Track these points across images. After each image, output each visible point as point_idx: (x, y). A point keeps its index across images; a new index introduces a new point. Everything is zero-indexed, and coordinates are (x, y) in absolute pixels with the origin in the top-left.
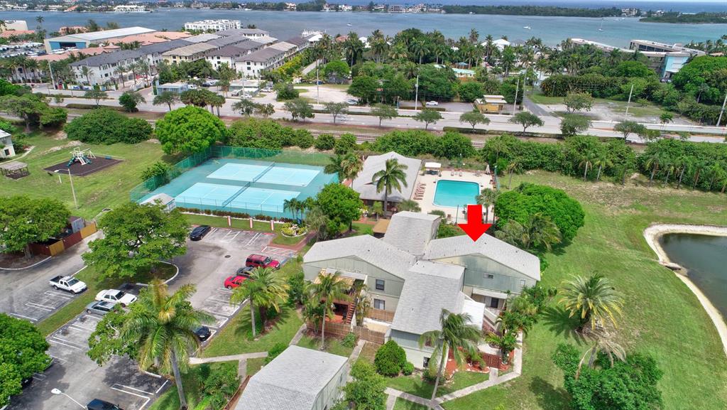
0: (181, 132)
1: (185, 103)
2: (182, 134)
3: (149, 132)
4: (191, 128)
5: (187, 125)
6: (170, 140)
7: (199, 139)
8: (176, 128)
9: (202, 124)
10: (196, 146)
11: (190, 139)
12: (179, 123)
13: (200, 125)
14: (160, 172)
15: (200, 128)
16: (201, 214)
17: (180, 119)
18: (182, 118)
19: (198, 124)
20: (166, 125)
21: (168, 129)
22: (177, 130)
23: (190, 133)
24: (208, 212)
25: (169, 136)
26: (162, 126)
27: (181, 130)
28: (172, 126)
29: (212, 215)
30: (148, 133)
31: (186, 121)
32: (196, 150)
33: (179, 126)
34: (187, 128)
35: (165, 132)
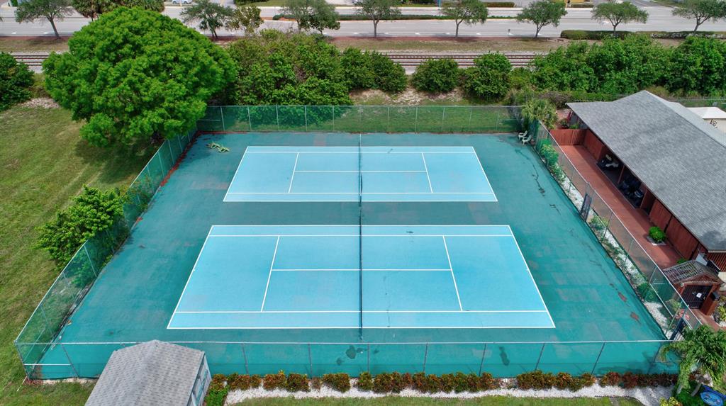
0: (131, 84)
1: (85, 14)
2: (137, 91)
3: (26, 81)
4: (154, 69)
5: (143, 61)
6: (103, 109)
7: (179, 99)
8: (114, 73)
9: (182, 56)
10: (176, 118)
11: (157, 101)
12: (118, 59)
13: (176, 60)
14: (104, 222)
15: (178, 68)
16: (313, 394)
17: (120, 46)
18: (126, 41)
19: (170, 57)
20: (84, 67)
21: (91, 77)
22: (117, 79)
23: (156, 85)
24: (340, 383)
25: (99, 100)
26: (66, 70)
27: (130, 77)
28: (103, 66)
29: (354, 393)
30: (23, 85)
31: (137, 49)
32: (176, 129)
33: (120, 65)
34: (145, 71)
35: (84, 87)
